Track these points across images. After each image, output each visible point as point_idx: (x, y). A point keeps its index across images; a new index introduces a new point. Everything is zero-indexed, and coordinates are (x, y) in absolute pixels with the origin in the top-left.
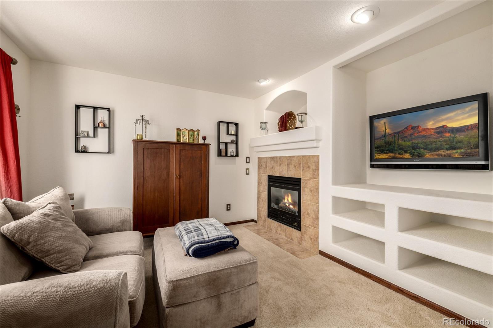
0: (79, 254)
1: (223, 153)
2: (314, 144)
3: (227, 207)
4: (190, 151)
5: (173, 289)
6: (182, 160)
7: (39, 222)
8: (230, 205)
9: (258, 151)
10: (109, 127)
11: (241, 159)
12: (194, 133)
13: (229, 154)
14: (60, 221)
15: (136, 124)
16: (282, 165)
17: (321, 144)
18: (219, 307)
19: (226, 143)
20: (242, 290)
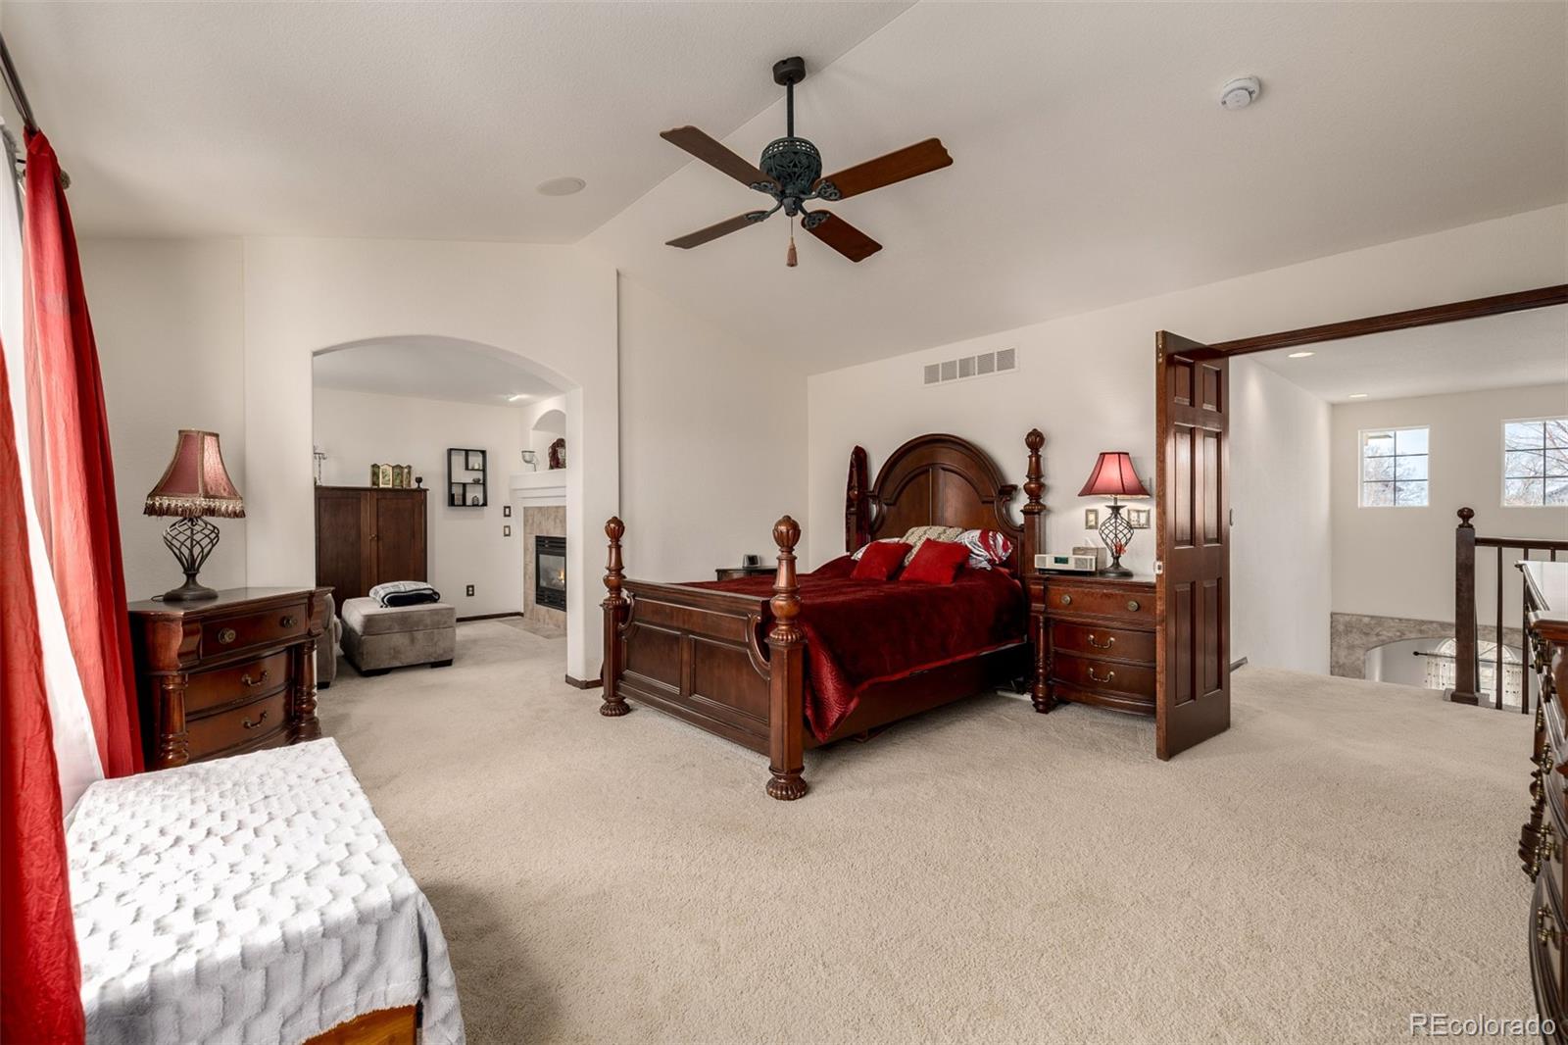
1: (458, 500)
3: (468, 591)
4: (395, 501)
6: (380, 513)
8: (473, 587)
9: (523, 497)
11: (494, 510)
12: (402, 472)
13: (469, 502)
18: (413, 641)
19: (464, 485)
20: (436, 631)
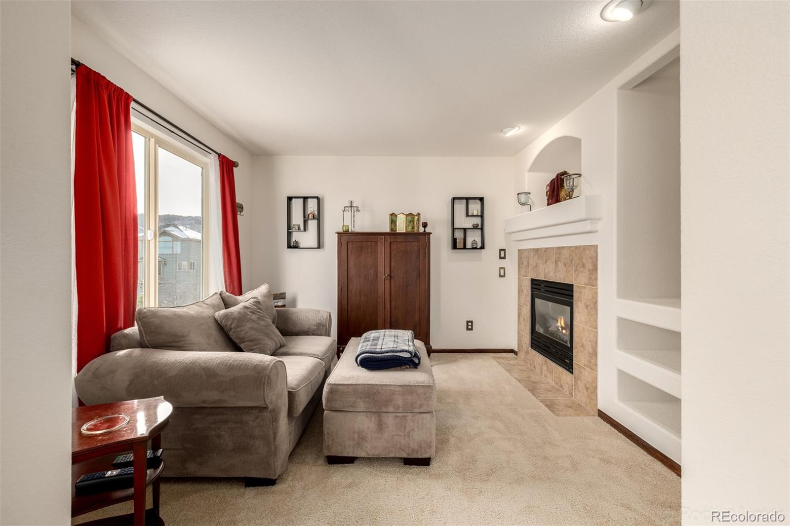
0: (267, 346)
1: (460, 244)
2: (587, 226)
3: (468, 326)
4: (404, 244)
5: (331, 392)
6: (392, 255)
7: (239, 313)
8: (472, 322)
9: (518, 239)
10: (318, 217)
11: (491, 251)
12: (413, 218)
13: (469, 245)
14: (256, 314)
15: (345, 213)
16: (548, 261)
17: (599, 226)
18: (380, 426)
19: (465, 230)
20: (410, 416)
